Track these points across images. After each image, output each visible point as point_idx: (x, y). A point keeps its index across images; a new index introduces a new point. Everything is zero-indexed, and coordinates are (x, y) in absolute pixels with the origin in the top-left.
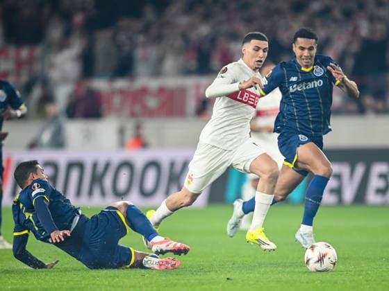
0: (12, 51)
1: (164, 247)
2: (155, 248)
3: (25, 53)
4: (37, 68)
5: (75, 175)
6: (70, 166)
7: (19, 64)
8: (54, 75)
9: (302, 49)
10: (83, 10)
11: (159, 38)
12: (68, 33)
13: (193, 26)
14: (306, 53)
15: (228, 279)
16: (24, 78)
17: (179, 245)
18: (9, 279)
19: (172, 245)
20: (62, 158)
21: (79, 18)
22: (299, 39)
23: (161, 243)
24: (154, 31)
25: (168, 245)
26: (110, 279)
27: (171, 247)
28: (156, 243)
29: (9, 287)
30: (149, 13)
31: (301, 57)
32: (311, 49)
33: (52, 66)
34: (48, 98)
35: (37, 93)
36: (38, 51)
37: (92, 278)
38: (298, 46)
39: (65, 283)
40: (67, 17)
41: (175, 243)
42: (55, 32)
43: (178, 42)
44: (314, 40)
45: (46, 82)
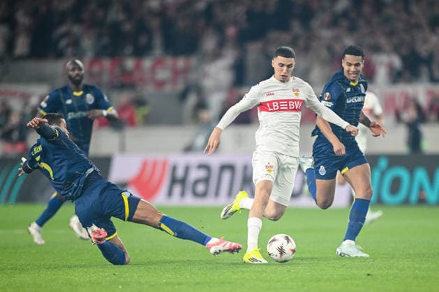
0: (169, 61)
1: (221, 247)
2: (213, 250)
3: (181, 63)
4: (193, 76)
5: (227, 176)
6: (224, 168)
7: (176, 73)
8: (208, 83)
9: (350, 65)
10: (235, 23)
11: (306, 49)
12: (221, 44)
13: (337, 38)
14: (352, 68)
15: (368, 275)
16: (180, 86)
17: (234, 244)
18: (164, 273)
19: (228, 245)
20: (215, 161)
21: (231, 31)
22: (347, 56)
23: (218, 244)
24: (301, 43)
25: (224, 246)
26: (258, 274)
27: (227, 247)
28: (213, 245)
29: (164, 281)
30: (296, 27)
31: (348, 71)
32: (357, 65)
33: (205, 75)
34: (202, 106)
35: (192, 100)
36: (193, 61)
37: (241, 273)
38: (345, 62)
39: (216, 277)
40: (220, 29)
41: (230, 243)
42: (209, 43)
43: (324, 54)
44: (360, 57)
45: (199, 90)
